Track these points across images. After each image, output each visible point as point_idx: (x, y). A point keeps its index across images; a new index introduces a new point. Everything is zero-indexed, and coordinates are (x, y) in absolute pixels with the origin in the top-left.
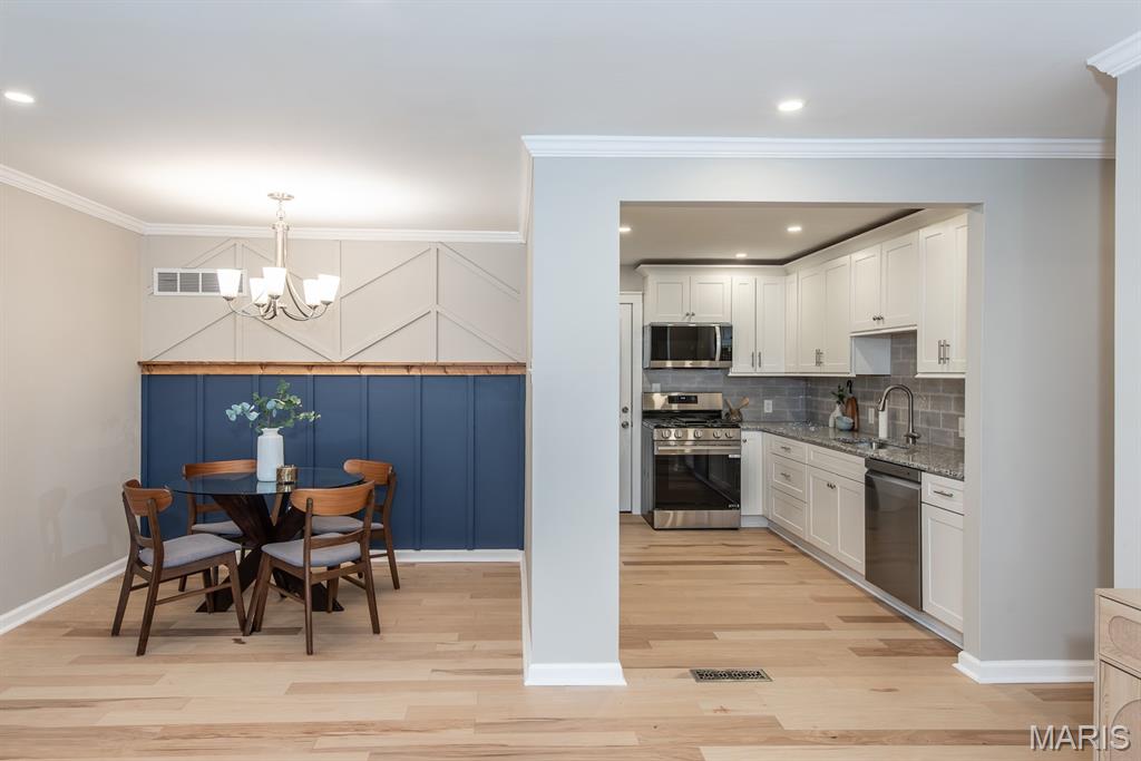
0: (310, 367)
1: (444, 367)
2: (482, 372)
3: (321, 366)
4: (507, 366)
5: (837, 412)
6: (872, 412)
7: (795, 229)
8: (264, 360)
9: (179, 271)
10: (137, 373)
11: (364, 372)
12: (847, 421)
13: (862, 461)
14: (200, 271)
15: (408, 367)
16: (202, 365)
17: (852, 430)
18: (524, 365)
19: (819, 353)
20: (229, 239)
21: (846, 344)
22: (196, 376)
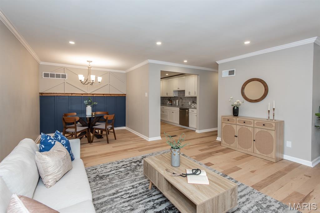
0: (82, 94)
1: (111, 95)
2: (118, 96)
3: (85, 94)
4: (123, 94)
5: (168, 102)
6: (174, 102)
7: (167, 74)
8: (72, 93)
9: (50, 73)
10: (39, 95)
11: (94, 95)
12: (170, 104)
13: (179, 108)
14: (55, 73)
15: (103, 94)
16: (57, 93)
17: (171, 105)
18: (126, 94)
19: (167, 93)
20: (63, 67)
21: (172, 92)
22: (54, 96)
